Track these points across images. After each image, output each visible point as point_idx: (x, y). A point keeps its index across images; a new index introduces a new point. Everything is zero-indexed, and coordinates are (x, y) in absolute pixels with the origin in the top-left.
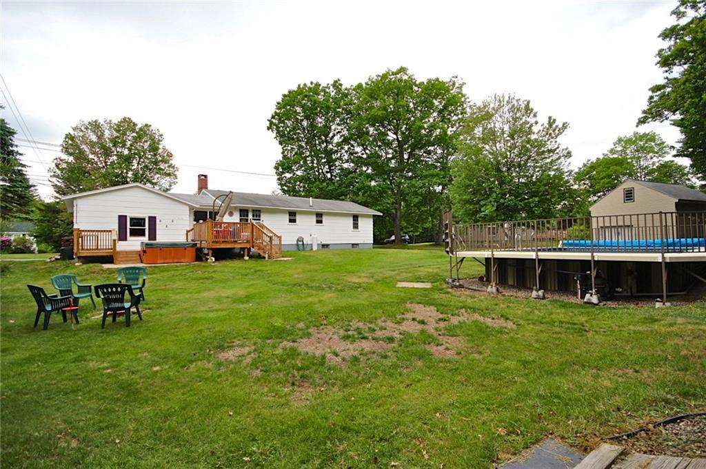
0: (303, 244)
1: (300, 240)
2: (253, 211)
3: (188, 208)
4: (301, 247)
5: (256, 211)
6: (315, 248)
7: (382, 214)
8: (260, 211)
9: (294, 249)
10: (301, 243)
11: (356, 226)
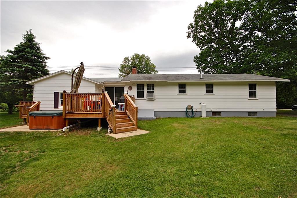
0: (192, 111)
1: (189, 108)
2: (148, 85)
3: (94, 85)
4: (190, 114)
5: (150, 85)
6: (204, 115)
7: (289, 81)
8: (153, 85)
9: (184, 115)
10: (191, 110)
11: (253, 94)
